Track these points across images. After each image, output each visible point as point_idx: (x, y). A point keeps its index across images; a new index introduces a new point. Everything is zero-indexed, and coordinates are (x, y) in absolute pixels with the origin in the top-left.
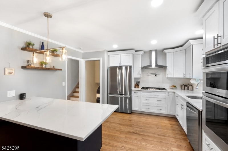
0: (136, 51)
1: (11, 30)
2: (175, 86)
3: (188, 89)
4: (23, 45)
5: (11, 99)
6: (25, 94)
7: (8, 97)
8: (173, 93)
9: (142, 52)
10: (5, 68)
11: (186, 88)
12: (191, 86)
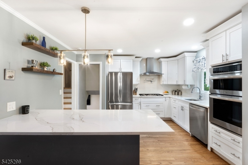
0: (136, 57)
1: (11, 16)
2: (167, 92)
3: (178, 94)
4: (23, 39)
5: (12, 113)
6: (29, 106)
7: (8, 111)
8: (169, 98)
9: (140, 59)
10: (5, 70)
11: (176, 93)
12: (180, 91)
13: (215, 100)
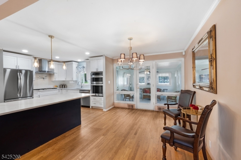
2: (57, 86)
11: (63, 86)
12: (65, 85)
13: (93, 86)
